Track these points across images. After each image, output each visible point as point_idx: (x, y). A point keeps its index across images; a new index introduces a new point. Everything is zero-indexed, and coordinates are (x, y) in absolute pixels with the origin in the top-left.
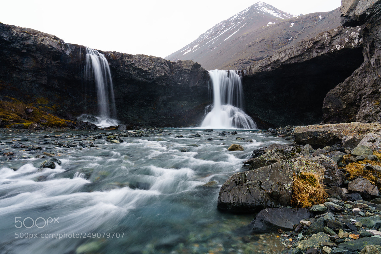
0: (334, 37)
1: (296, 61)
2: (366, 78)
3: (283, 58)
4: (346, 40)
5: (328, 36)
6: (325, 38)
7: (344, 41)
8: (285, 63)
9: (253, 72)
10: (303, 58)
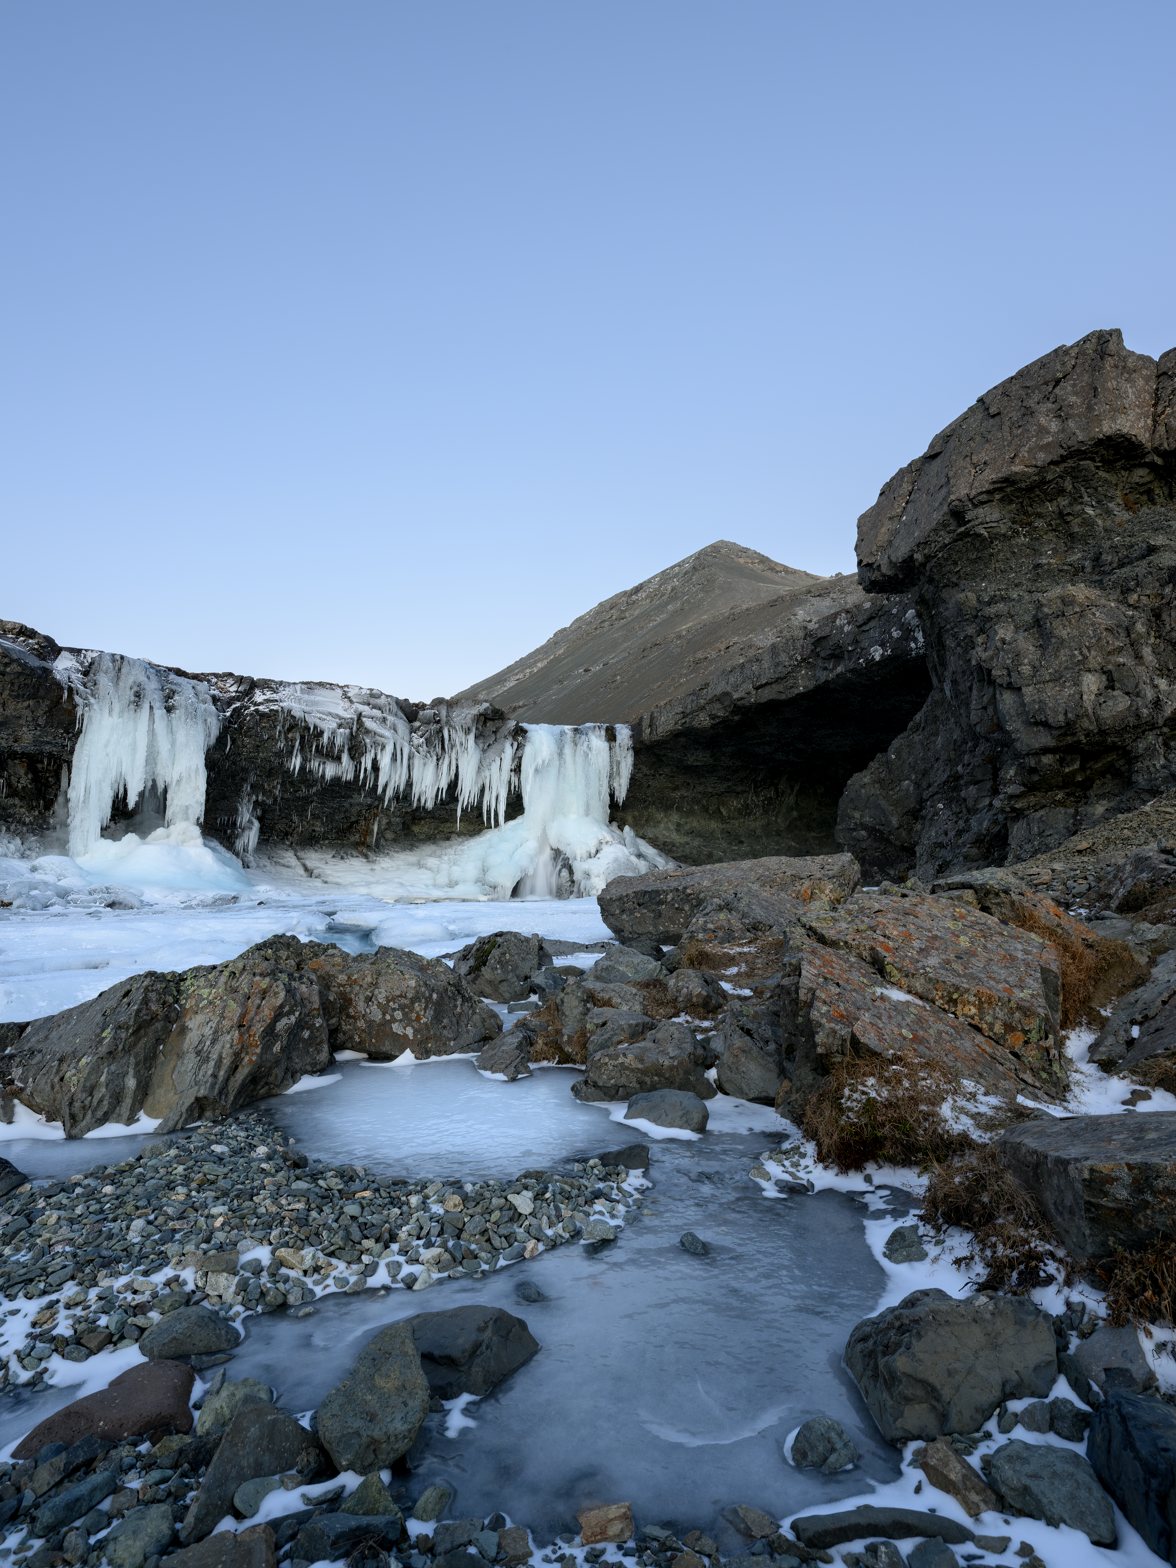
0: (865, 624)
1: (773, 696)
2: (937, 735)
3: (736, 687)
4: (896, 634)
5: (849, 623)
6: (842, 627)
7: (891, 637)
8: (743, 702)
9: (660, 730)
10: (792, 687)
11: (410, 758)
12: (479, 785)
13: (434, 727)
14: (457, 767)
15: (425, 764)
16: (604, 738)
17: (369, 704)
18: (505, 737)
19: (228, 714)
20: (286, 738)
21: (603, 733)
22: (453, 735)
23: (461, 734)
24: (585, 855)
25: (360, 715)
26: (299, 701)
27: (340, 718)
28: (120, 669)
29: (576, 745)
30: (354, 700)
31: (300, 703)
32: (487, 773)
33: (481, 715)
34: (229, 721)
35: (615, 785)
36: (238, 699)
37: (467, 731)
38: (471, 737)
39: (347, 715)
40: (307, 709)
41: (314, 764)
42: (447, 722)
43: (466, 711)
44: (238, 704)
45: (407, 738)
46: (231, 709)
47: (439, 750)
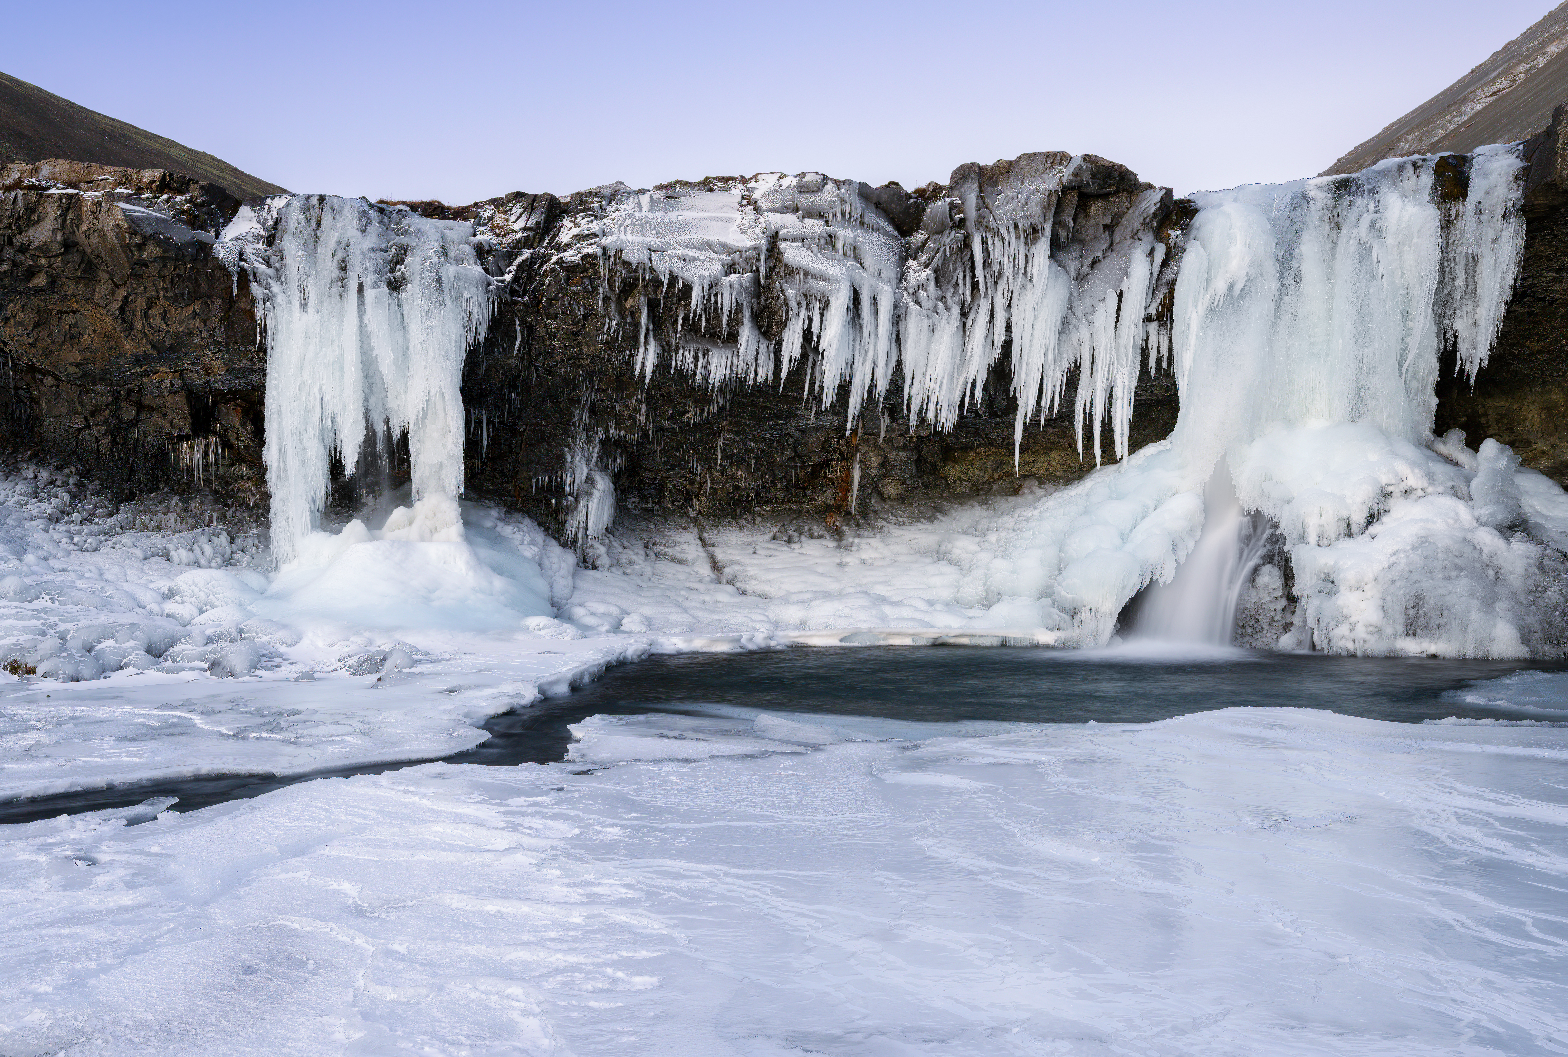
11: (898, 318)
12: (1065, 365)
13: (951, 238)
14: (1009, 328)
15: (932, 330)
16: (1426, 195)
17: (796, 210)
18: (1135, 236)
19: (508, 278)
20: (621, 311)
21: (1427, 179)
22: (996, 253)
23: (1016, 247)
24: (1332, 528)
25: (774, 238)
26: (642, 226)
27: (730, 250)
28: (318, 223)
29: (1338, 227)
30: (763, 205)
31: (643, 232)
32: (1084, 332)
33: (1065, 189)
34: (512, 290)
35: (1460, 325)
36: (526, 243)
37: (1032, 235)
38: (1043, 247)
39: (745, 242)
40: (656, 242)
41: (685, 358)
42: (980, 222)
43: (1028, 186)
44: (526, 254)
45: (890, 272)
46: (513, 268)
47: (965, 290)
